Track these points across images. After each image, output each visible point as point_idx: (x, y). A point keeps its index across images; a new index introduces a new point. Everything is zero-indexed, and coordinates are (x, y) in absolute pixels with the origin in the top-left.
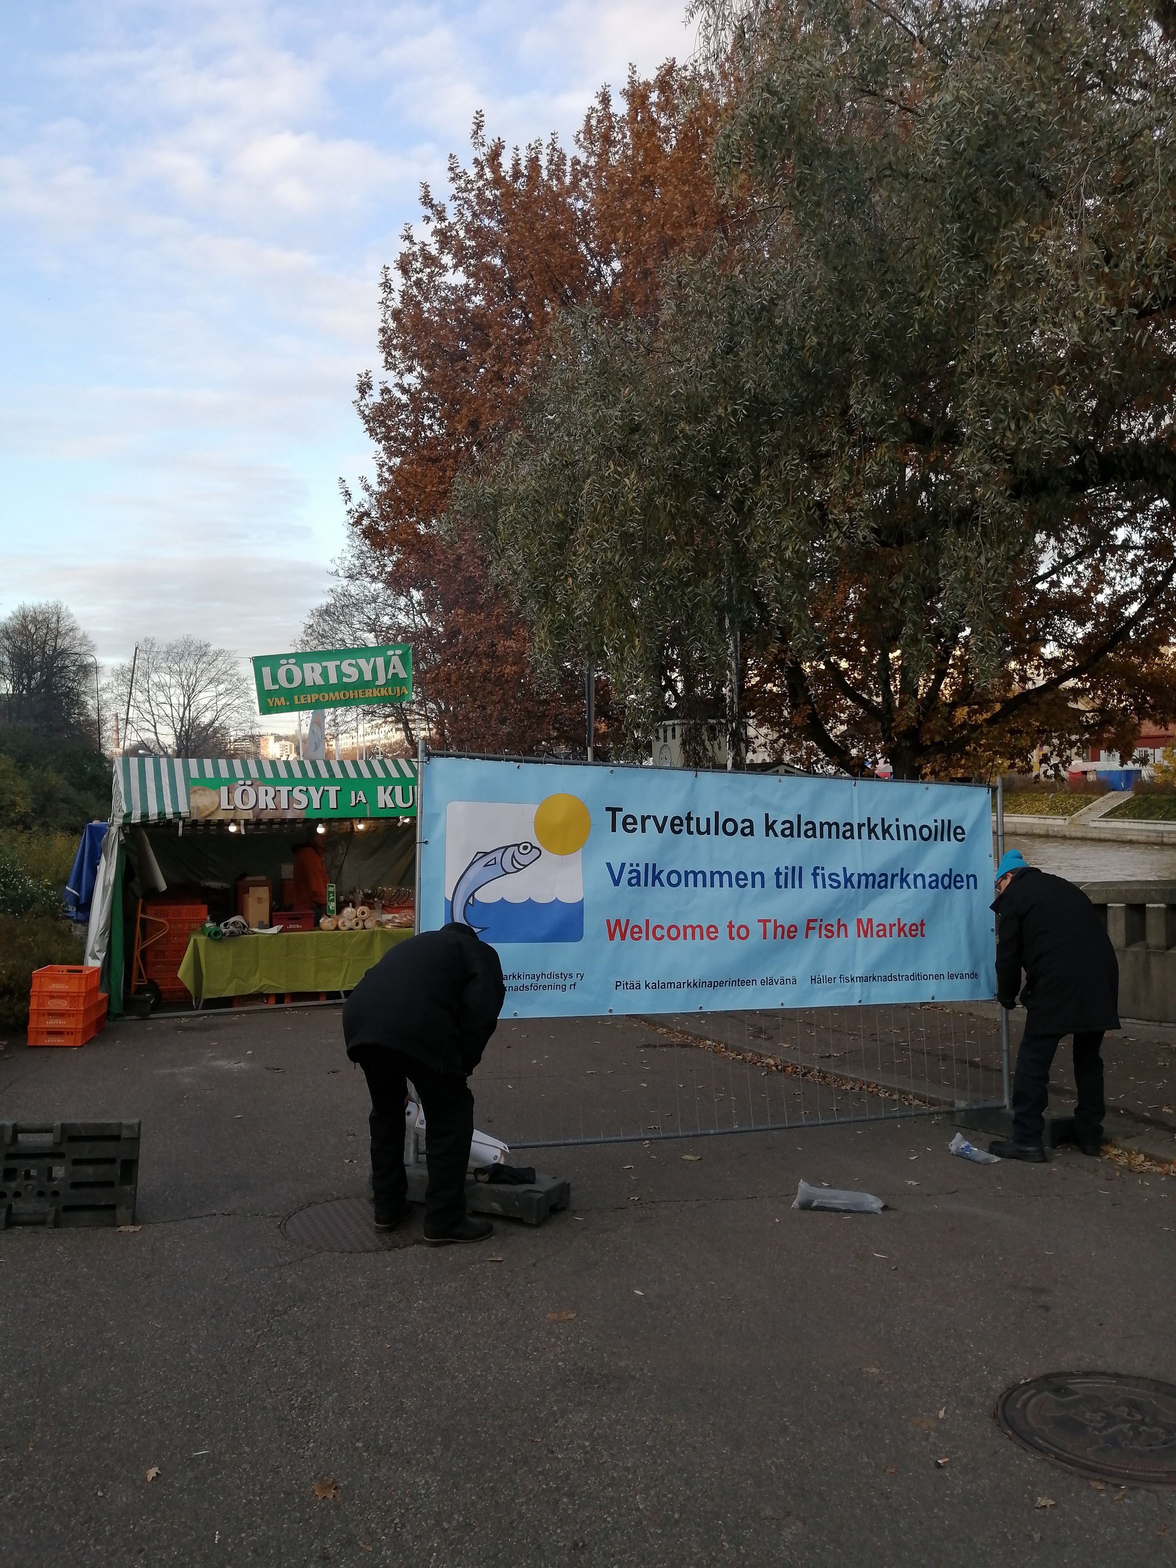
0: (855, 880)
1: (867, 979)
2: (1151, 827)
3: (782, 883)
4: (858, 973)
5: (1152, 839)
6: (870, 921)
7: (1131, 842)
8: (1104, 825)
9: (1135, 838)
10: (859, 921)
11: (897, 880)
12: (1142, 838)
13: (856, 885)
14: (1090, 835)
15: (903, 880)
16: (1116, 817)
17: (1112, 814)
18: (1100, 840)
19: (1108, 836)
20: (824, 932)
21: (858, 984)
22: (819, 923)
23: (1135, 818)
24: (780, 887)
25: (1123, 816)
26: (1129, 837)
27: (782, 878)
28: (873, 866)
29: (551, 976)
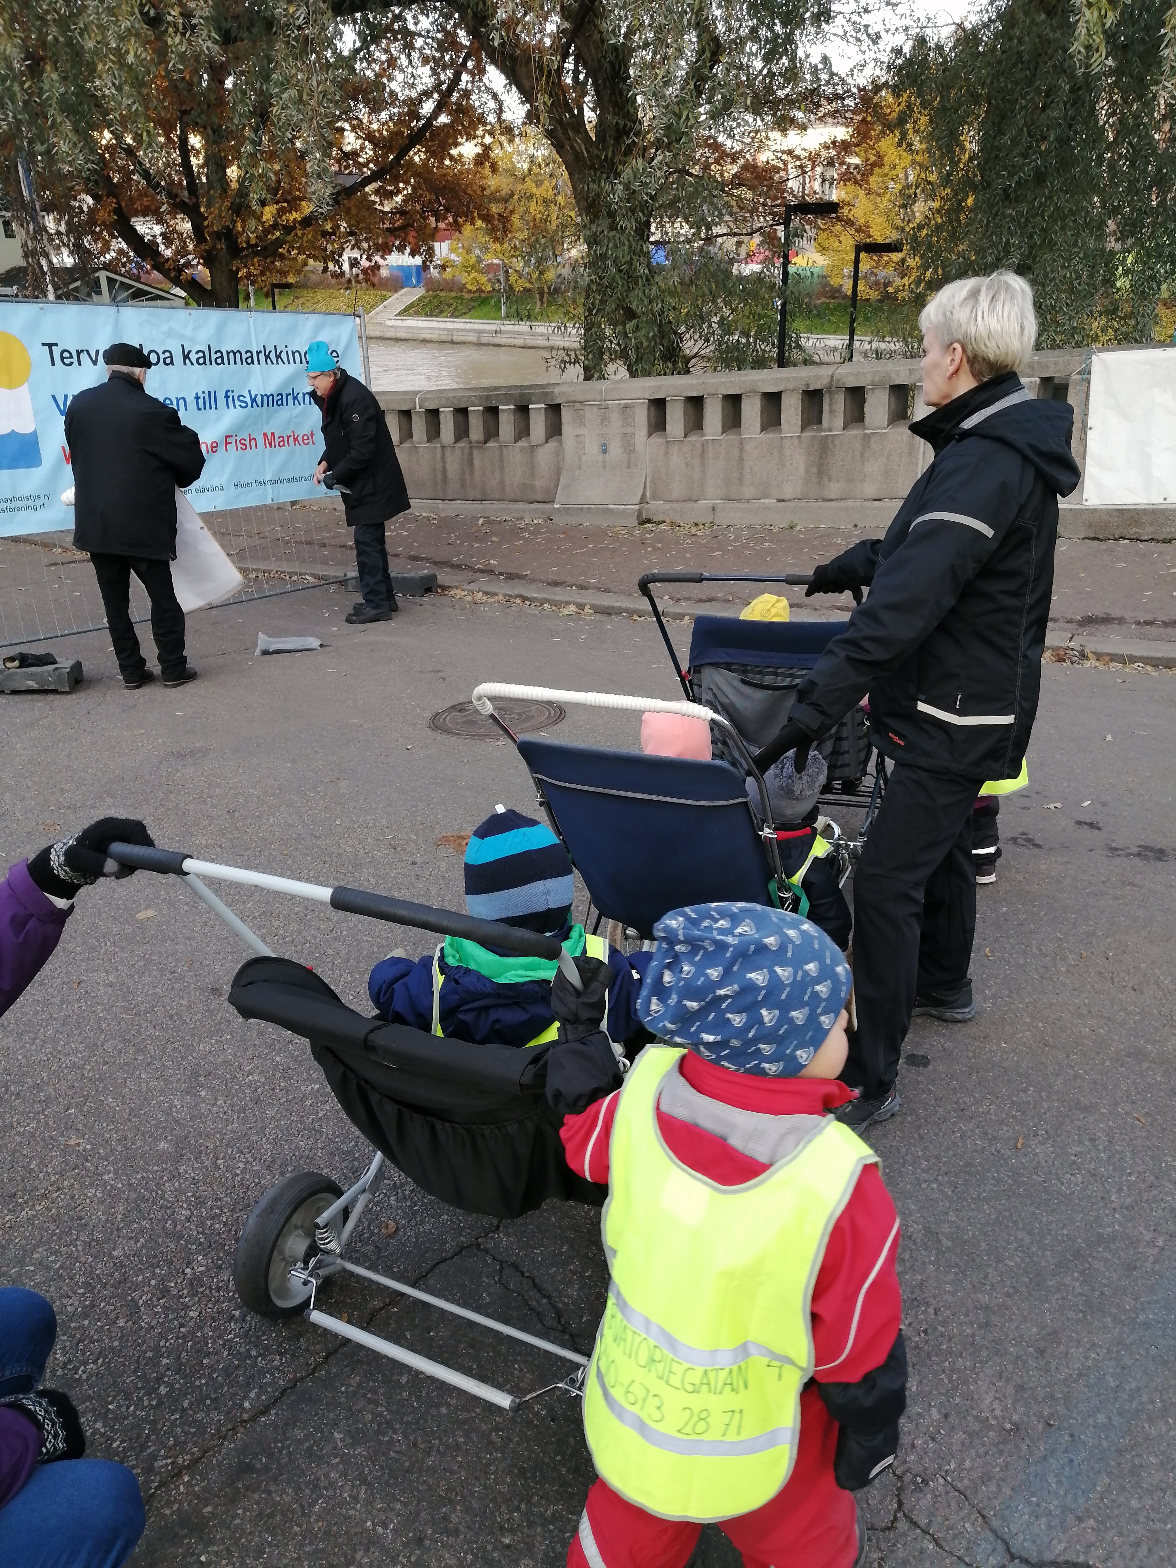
0: (259, 400)
1: (275, 482)
2: (442, 325)
3: (201, 405)
4: (268, 478)
5: (444, 338)
6: (273, 434)
7: (424, 341)
8: (399, 323)
9: (428, 337)
10: (265, 435)
11: (290, 398)
12: (434, 337)
13: (260, 404)
14: (387, 335)
15: (295, 398)
16: (409, 315)
17: (405, 312)
18: (397, 340)
19: (404, 335)
20: (239, 446)
21: (269, 487)
22: (234, 438)
23: (427, 316)
24: (199, 409)
25: (417, 313)
26: (423, 336)
27: (201, 401)
28: (271, 388)
29: (21, 498)
